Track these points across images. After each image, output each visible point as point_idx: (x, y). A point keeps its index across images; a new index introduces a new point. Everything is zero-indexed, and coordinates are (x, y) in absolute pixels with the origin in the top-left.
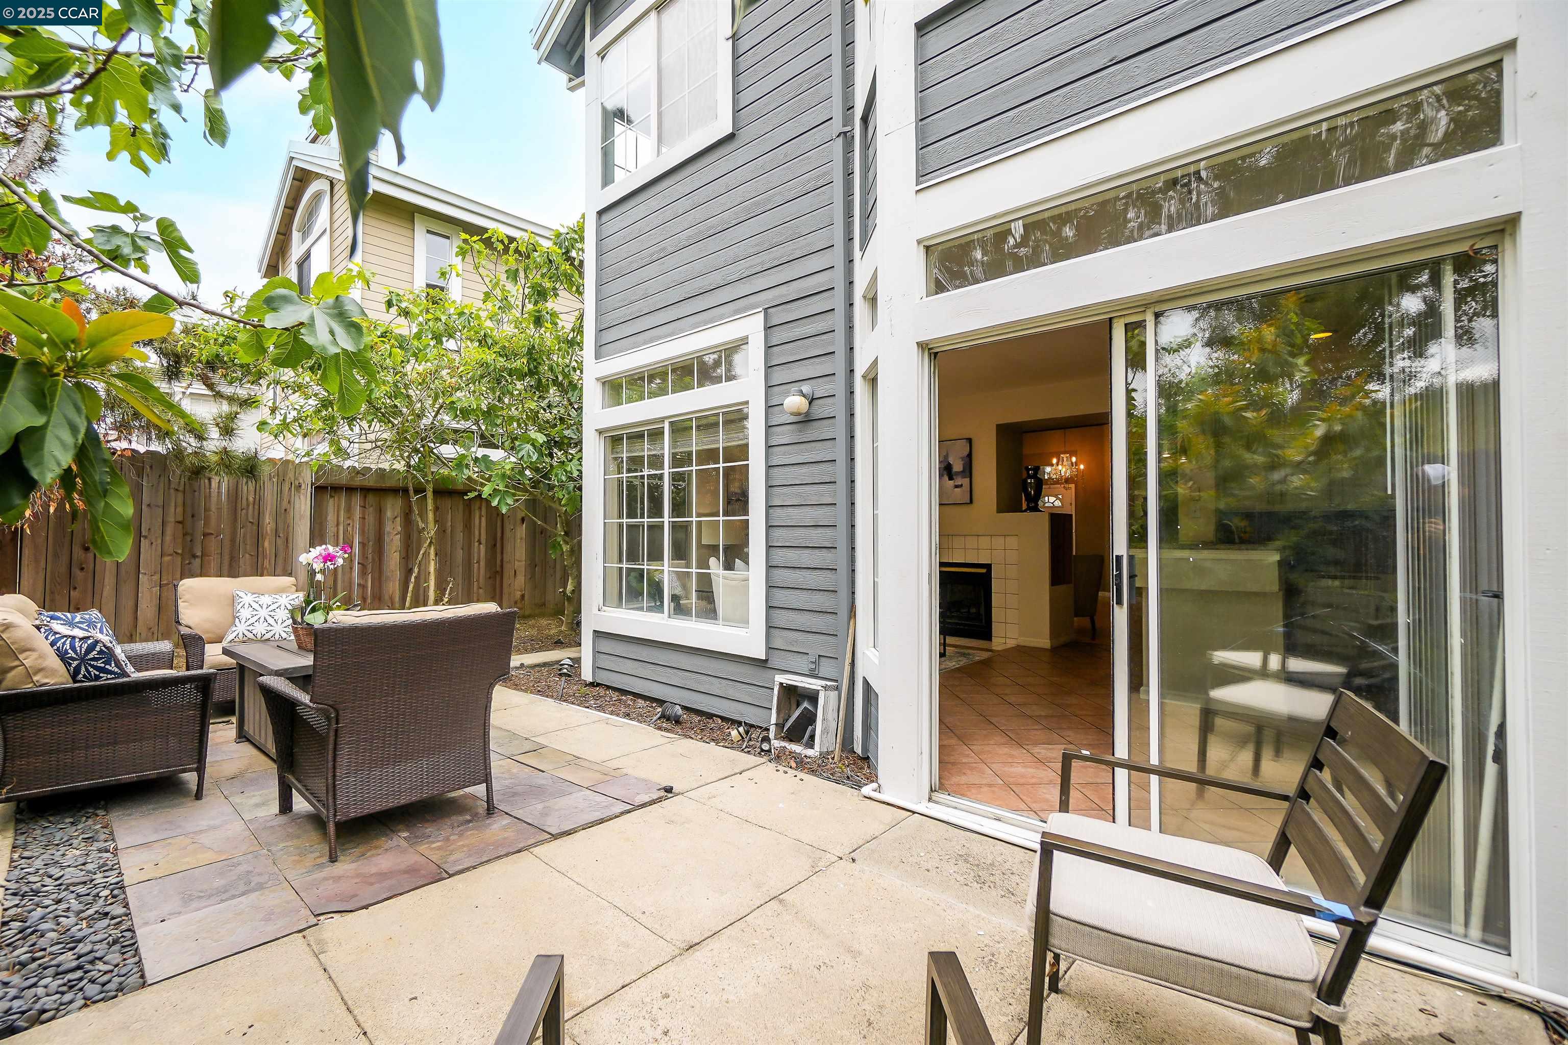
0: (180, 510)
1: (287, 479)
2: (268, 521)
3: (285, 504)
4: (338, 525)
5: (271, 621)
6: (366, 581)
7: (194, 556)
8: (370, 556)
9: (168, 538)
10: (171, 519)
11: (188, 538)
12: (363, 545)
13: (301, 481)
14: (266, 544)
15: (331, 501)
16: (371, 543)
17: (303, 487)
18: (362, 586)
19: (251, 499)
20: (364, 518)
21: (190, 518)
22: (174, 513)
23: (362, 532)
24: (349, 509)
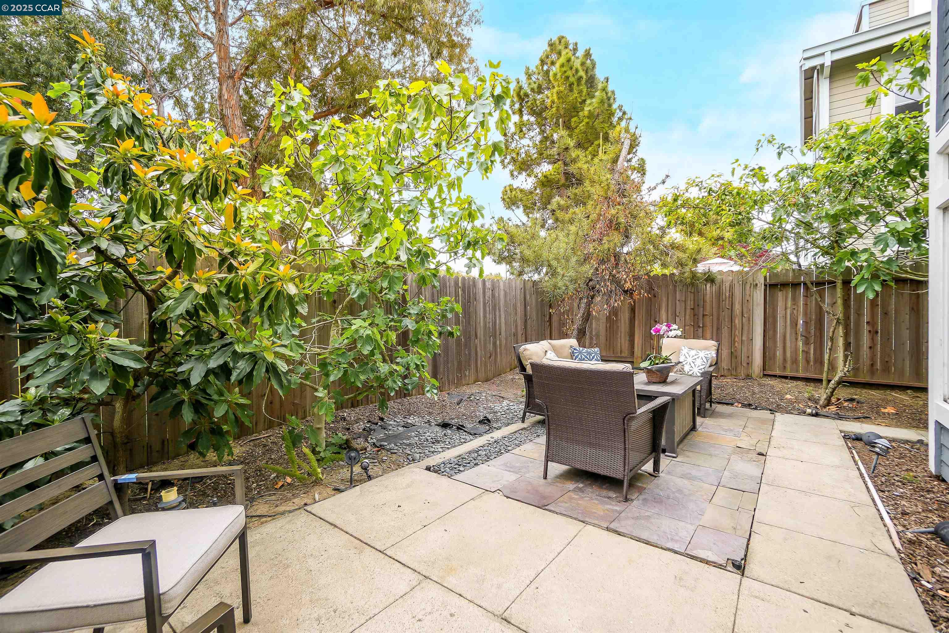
0: (692, 303)
1: (748, 281)
2: (737, 308)
3: (747, 297)
4: (786, 309)
5: (693, 365)
6: (809, 349)
7: (699, 327)
8: (813, 332)
9: (687, 317)
10: (688, 307)
11: (696, 317)
12: (806, 323)
13: (757, 282)
14: (737, 321)
15: (780, 294)
16: (813, 322)
17: (759, 285)
18: (806, 353)
19: (727, 295)
20: (806, 304)
21: (696, 307)
22: (690, 304)
23: (805, 314)
24: (794, 299)
